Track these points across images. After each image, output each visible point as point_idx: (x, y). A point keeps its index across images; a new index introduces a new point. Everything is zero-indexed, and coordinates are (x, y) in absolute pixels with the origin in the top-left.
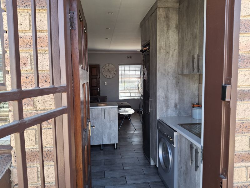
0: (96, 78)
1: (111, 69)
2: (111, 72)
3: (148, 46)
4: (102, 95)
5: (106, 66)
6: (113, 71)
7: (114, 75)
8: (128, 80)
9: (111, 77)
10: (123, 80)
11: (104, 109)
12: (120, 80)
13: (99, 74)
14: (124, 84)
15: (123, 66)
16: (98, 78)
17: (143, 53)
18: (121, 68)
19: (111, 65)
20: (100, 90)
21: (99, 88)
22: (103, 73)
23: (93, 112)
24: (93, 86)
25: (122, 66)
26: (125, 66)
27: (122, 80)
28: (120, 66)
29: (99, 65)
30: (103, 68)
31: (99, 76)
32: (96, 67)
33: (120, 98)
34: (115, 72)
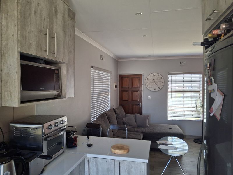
0: (138, 91)
1: (157, 79)
2: (158, 83)
3: (225, 22)
4: (144, 111)
5: (151, 76)
6: (160, 81)
7: (161, 88)
8: (181, 94)
9: (157, 90)
10: (174, 94)
11: (120, 163)
12: (169, 94)
13: (142, 85)
14: (174, 99)
15: (175, 76)
16: (140, 90)
17: (206, 48)
18: (171, 78)
19: (157, 75)
20: (142, 105)
21: (140, 104)
22: (147, 85)
23: (99, 164)
24: (133, 100)
25: (172, 76)
26: (177, 75)
27: (172, 94)
28: (170, 76)
29: (141, 76)
30: (147, 79)
31: (141, 88)
32: (138, 77)
33: (169, 118)
34: (163, 84)
